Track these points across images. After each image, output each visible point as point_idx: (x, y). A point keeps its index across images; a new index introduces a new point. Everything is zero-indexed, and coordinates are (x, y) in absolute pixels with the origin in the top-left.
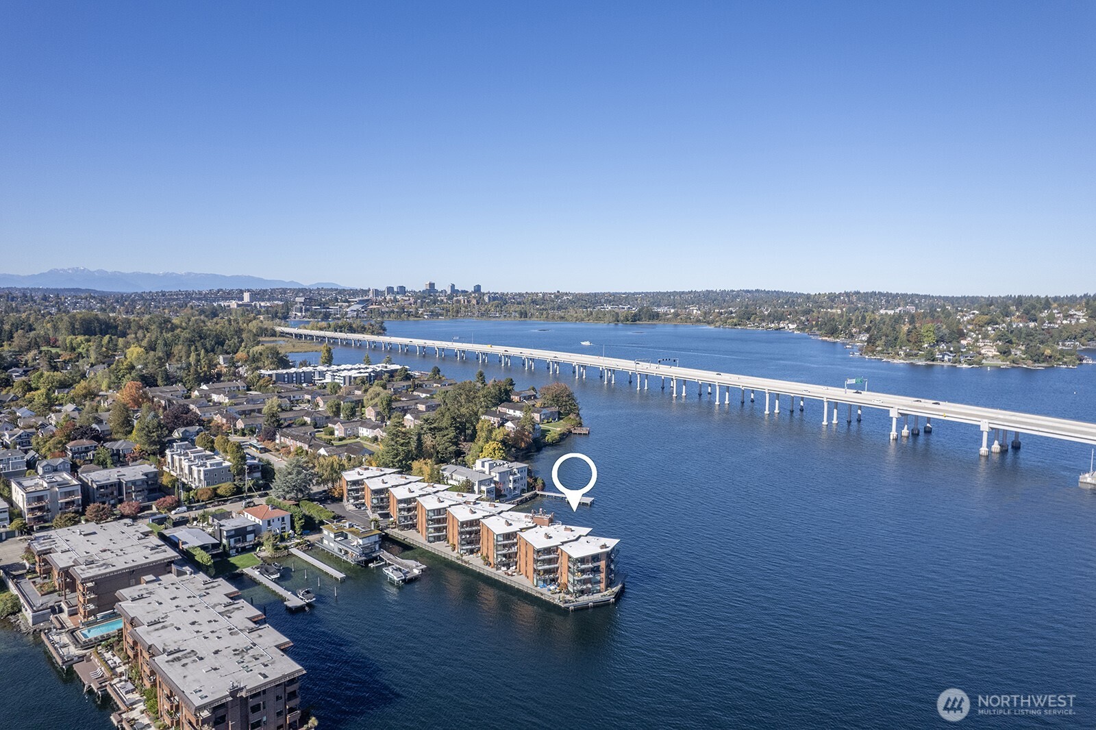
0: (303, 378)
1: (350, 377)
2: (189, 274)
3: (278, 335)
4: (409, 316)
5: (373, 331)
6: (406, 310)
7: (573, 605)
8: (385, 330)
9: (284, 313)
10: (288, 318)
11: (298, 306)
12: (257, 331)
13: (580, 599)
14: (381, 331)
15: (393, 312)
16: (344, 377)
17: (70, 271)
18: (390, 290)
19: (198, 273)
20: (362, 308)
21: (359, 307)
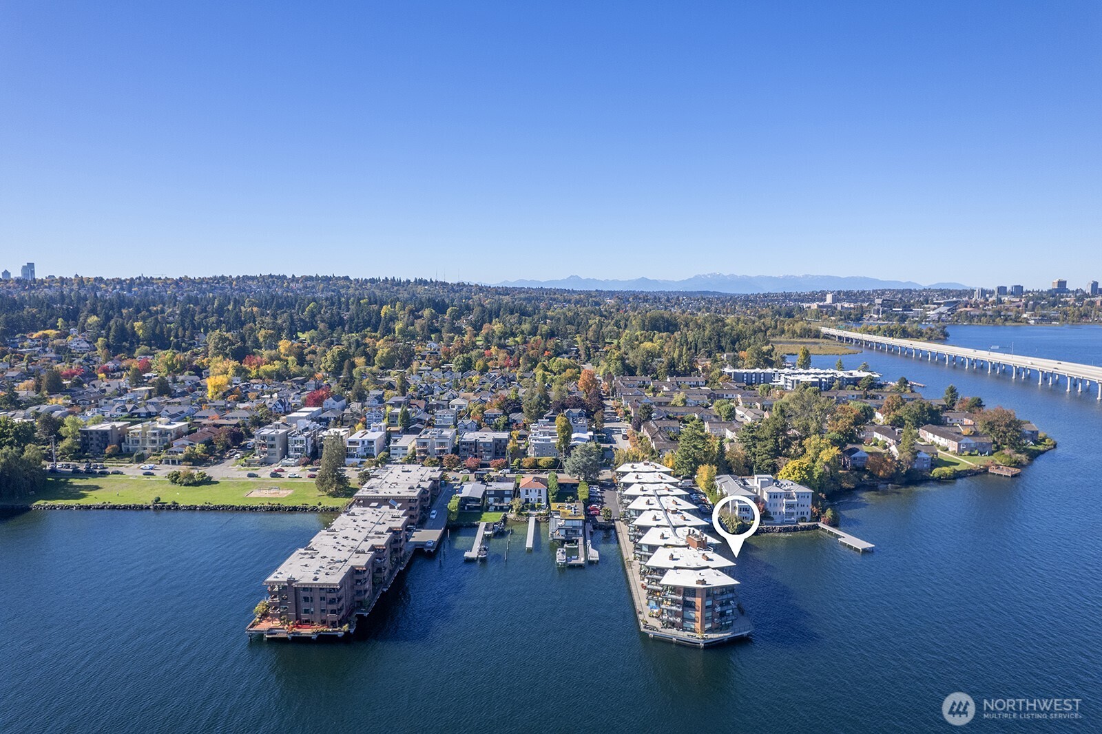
0: (762, 379)
1: (798, 381)
2: (807, 276)
3: (821, 336)
4: (1006, 320)
5: (931, 337)
6: (1002, 313)
7: (652, 633)
8: (946, 335)
9: (857, 315)
10: (862, 320)
11: (876, 308)
12: (801, 333)
13: (669, 630)
14: (942, 337)
15: (985, 315)
16: (793, 381)
17: (709, 276)
18: (1002, 290)
19: (815, 275)
20: (948, 310)
21: (943, 309)
